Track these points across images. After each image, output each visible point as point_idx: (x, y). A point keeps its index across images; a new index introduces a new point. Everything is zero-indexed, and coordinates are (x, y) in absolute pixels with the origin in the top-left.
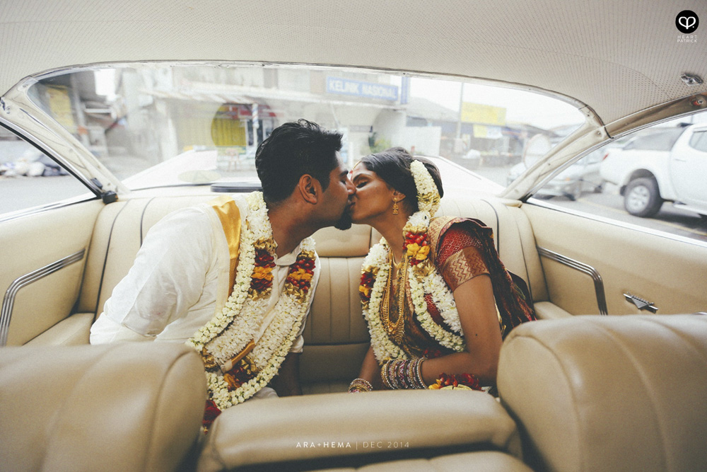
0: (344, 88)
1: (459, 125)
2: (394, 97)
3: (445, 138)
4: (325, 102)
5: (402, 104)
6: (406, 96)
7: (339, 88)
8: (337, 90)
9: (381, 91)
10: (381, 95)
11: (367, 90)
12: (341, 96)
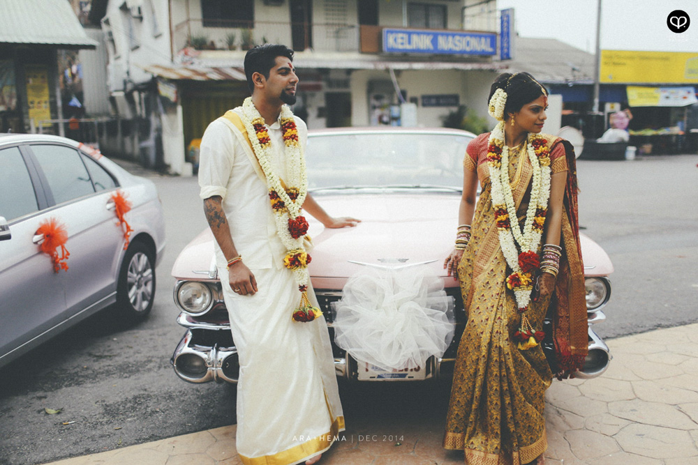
0: (410, 43)
1: (597, 89)
2: (490, 50)
3: (568, 112)
4: (382, 66)
5: (502, 59)
6: (508, 49)
7: (402, 44)
8: (400, 47)
9: (468, 44)
10: (468, 49)
11: (445, 44)
12: (405, 56)
